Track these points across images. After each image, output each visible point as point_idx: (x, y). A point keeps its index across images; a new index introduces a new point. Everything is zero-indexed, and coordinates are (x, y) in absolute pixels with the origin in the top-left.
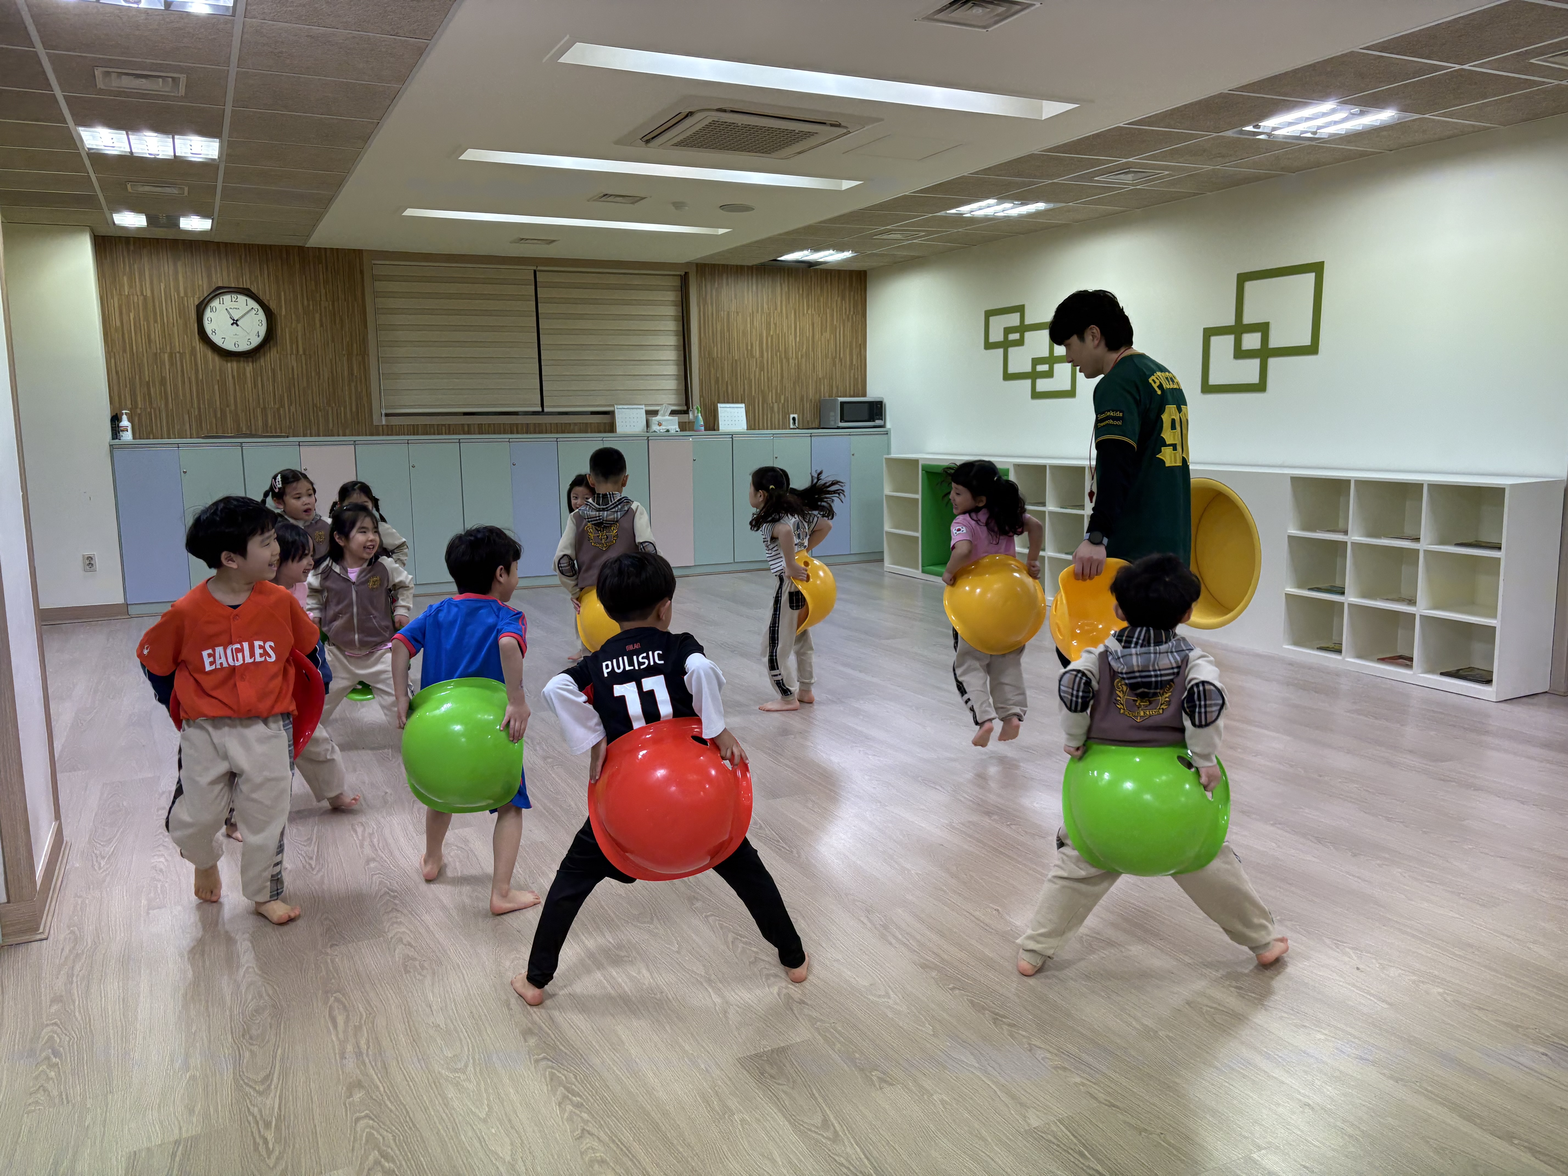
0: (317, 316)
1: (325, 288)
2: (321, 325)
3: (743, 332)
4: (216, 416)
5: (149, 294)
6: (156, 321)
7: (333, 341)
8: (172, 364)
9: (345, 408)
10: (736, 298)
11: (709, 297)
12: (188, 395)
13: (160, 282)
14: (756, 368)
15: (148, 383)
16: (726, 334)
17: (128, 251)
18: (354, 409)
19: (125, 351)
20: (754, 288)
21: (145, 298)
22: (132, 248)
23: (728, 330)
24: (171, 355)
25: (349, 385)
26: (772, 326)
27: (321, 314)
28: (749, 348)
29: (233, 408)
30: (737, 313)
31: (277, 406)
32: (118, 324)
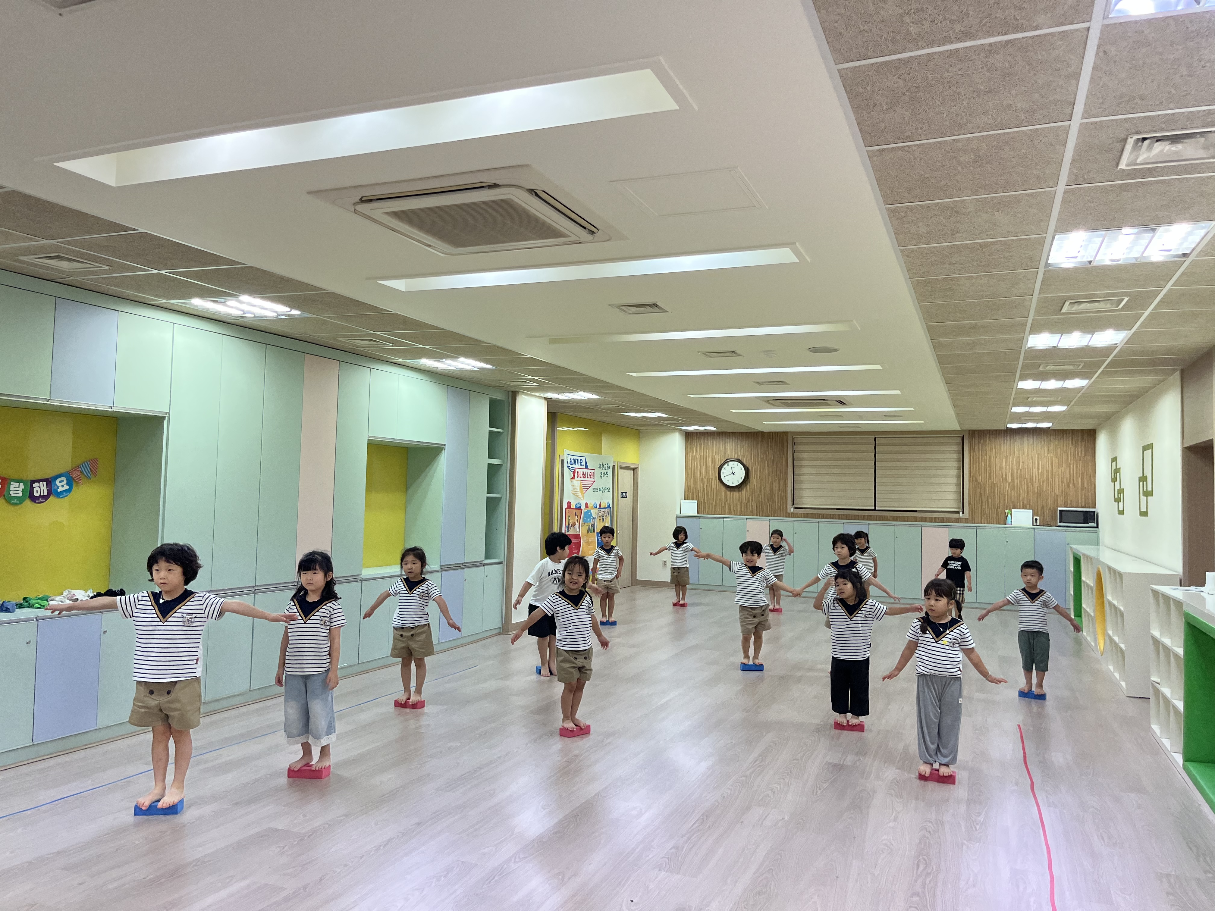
0: (766, 462)
1: (771, 450)
2: (768, 466)
3: (1000, 467)
4: (722, 506)
5: (702, 454)
6: (704, 465)
7: (772, 473)
8: (708, 483)
9: (775, 504)
10: (995, 448)
11: (977, 448)
12: (712, 496)
13: (707, 449)
14: (1009, 488)
15: (698, 491)
16: (988, 469)
17: (697, 437)
18: (779, 505)
19: (691, 477)
20: (1008, 442)
21: (701, 456)
22: (698, 436)
23: (990, 467)
24: (708, 479)
25: (778, 493)
26: (1021, 464)
27: (768, 461)
28: (1004, 476)
29: (729, 502)
30: (996, 457)
31: (746, 502)
32: (690, 466)
